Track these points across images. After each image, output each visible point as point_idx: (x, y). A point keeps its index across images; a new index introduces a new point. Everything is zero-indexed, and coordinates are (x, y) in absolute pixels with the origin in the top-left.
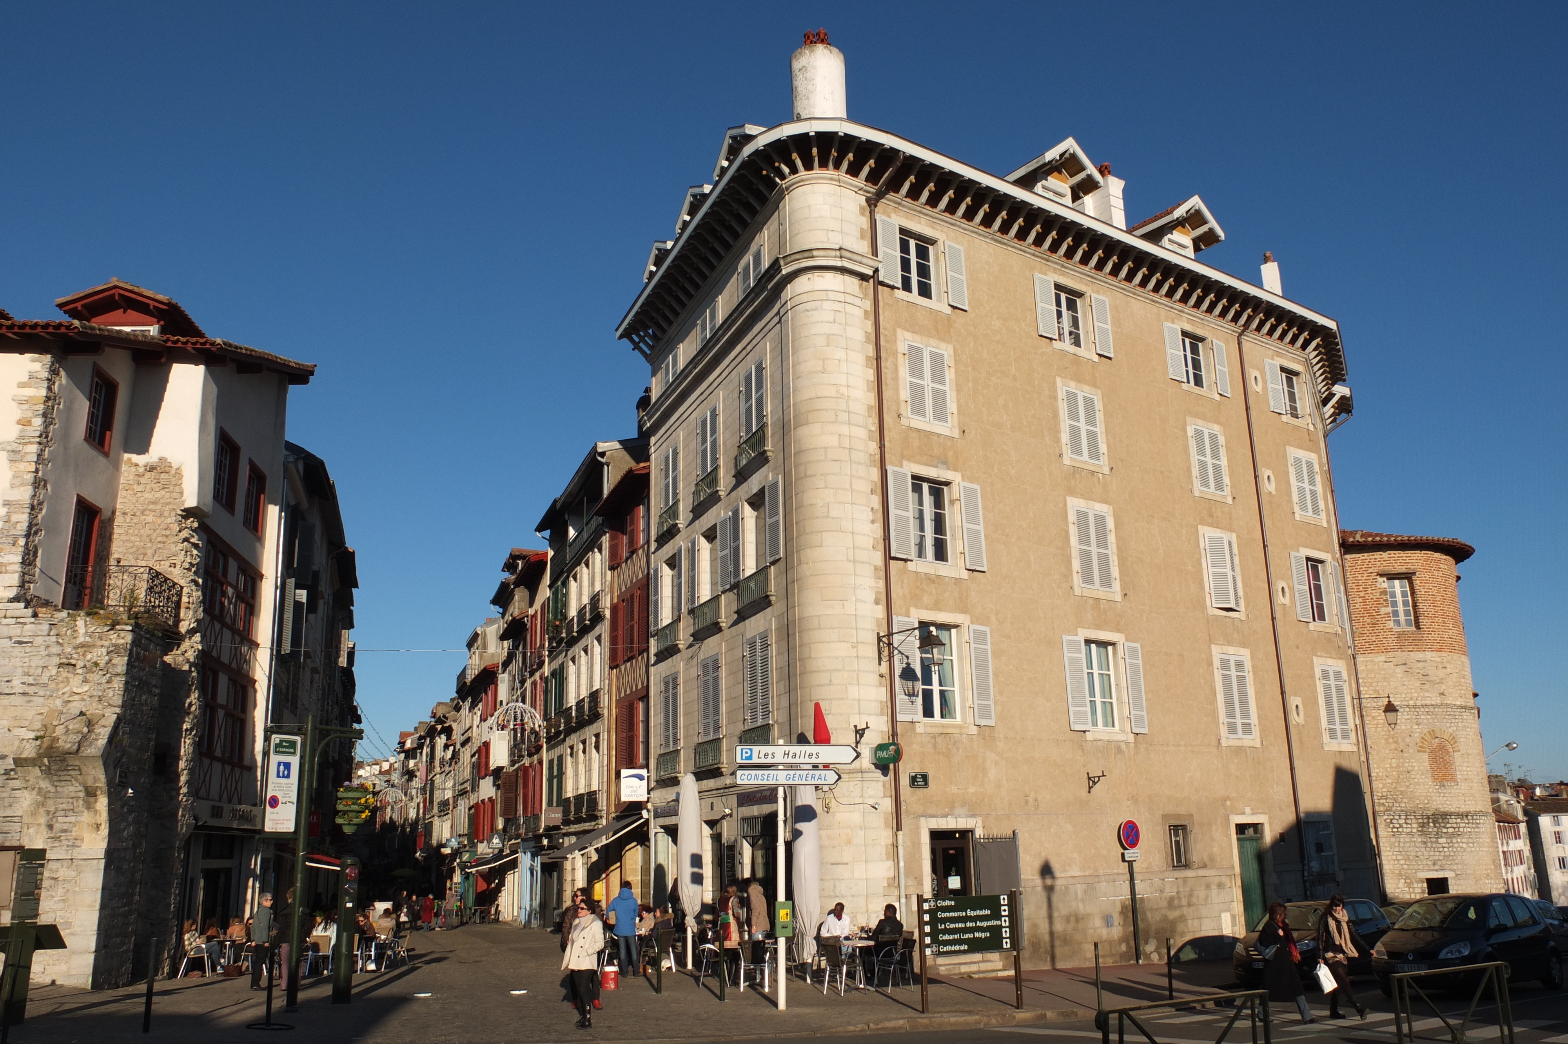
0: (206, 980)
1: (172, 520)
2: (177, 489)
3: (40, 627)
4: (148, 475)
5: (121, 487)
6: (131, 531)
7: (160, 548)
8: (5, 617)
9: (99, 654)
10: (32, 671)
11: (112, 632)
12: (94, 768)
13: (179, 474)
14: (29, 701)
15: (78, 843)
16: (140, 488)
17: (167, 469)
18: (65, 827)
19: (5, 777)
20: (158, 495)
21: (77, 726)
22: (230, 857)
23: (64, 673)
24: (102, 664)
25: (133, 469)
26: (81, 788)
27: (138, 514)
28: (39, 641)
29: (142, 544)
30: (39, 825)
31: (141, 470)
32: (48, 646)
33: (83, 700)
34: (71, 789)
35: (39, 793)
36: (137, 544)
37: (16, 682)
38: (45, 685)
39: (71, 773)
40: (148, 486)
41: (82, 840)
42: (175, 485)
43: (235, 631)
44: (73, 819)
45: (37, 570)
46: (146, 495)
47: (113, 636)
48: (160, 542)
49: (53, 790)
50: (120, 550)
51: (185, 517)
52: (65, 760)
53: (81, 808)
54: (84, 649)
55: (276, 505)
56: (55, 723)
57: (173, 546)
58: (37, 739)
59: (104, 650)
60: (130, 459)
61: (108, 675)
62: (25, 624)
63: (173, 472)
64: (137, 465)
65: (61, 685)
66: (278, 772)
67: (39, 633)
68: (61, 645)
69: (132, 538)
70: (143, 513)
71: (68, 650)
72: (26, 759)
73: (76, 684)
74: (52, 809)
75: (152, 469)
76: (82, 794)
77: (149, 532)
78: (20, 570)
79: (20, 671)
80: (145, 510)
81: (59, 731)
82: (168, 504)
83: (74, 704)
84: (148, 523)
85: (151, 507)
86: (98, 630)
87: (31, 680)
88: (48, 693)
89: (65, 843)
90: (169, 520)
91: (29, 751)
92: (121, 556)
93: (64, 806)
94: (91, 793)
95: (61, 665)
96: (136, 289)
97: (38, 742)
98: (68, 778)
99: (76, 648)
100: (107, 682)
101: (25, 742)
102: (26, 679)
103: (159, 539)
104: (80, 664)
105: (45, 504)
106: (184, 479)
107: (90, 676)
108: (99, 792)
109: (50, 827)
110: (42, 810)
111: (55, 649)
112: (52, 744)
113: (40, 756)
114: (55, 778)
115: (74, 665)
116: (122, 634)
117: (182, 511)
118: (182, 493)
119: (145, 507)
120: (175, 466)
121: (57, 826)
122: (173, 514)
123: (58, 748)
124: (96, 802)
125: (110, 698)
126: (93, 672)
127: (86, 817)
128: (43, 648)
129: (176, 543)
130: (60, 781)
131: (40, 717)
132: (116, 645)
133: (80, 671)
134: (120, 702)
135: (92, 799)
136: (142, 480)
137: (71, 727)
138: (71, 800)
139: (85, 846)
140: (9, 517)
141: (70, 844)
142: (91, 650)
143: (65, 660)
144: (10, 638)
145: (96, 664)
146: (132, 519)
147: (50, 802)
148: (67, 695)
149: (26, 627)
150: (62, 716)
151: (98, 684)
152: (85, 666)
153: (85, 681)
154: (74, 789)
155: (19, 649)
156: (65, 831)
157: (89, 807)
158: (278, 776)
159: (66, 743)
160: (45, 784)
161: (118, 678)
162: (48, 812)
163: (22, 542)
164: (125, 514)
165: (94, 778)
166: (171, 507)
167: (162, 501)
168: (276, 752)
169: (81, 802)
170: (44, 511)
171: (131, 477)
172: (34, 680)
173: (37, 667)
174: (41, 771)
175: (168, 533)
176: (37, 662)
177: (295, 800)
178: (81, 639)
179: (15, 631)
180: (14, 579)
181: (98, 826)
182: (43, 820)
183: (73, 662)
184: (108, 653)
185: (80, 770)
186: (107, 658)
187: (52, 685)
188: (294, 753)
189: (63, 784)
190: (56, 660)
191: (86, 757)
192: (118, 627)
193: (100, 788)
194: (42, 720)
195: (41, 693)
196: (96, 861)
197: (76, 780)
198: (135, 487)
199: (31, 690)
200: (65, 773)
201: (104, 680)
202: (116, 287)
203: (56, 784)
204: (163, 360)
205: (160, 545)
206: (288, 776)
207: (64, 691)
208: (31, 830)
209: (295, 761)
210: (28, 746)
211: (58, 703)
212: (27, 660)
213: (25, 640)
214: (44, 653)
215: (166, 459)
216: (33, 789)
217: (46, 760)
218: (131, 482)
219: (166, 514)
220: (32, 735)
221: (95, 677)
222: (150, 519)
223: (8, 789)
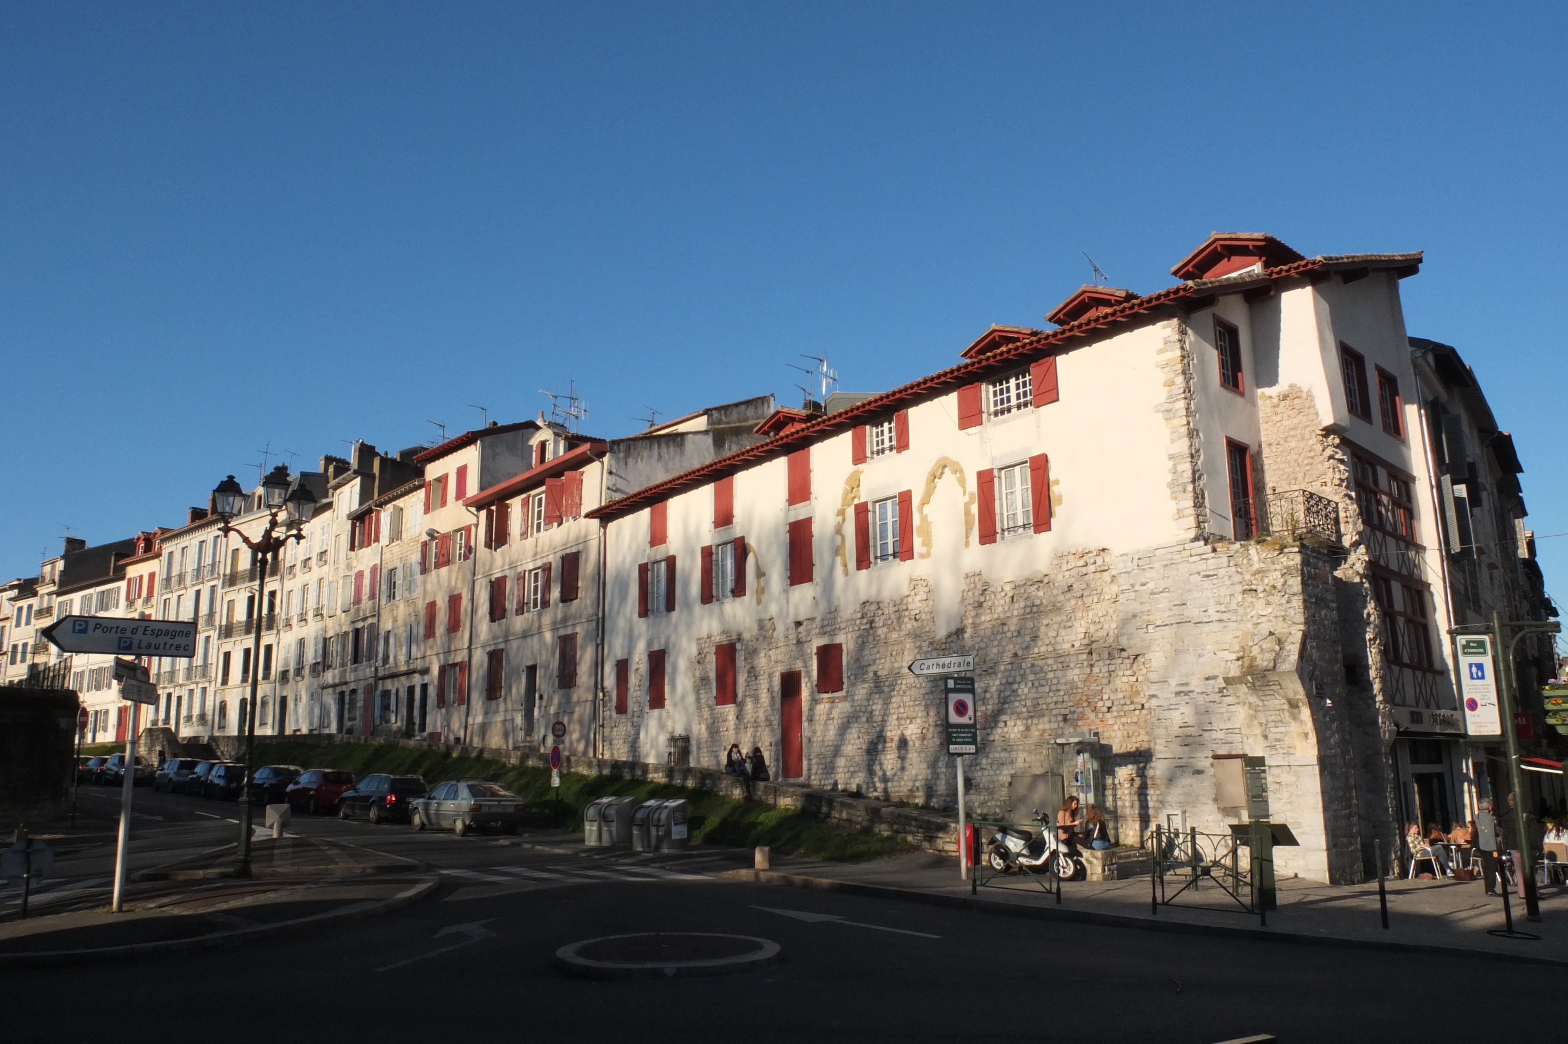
0: (1437, 883)
1: (1314, 441)
2: (1312, 411)
3: (1220, 560)
4: (1283, 404)
5: (1261, 421)
6: (1279, 460)
7: (1308, 470)
8: (1191, 556)
9: (1275, 578)
10: (1222, 600)
11: (1281, 556)
12: (1292, 682)
13: (1310, 396)
14: (1225, 627)
15: (1292, 751)
16: (1278, 418)
17: (1298, 394)
18: (1278, 736)
19: (1220, 695)
20: (1295, 421)
21: (1269, 645)
22: (1440, 761)
23: (1249, 598)
24: (1279, 585)
25: (1268, 402)
26: (1284, 701)
27: (1281, 442)
28: (1222, 572)
29: (1291, 469)
30: (1256, 735)
31: (1276, 401)
32: (1230, 576)
33: (1270, 621)
34: (1276, 702)
35: (1250, 707)
36: (1286, 470)
37: (1211, 611)
38: (1236, 611)
39: (1273, 687)
40: (1285, 415)
41: (1295, 748)
42: (1309, 408)
43: (1398, 538)
44: (1283, 729)
45: (1208, 510)
46: (1285, 423)
47: (1283, 559)
48: (1307, 465)
49: (1261, 704)
50: (1273, 479)
51: (1326, 436)
52: (1265, 676)
53: (1288, 719)
54: (1260, 575)
55: (1413, 403)
56: (1250, 644)
57: (1320, 466)
58: (1238, 659)
59: (1278, 574)
60: (1263, 394)
61: (1287, 596)
62: (1207, 559)
63: (1304, 395)
64: (1271, 397)
65: (1249, 610)
66: (1471, 674)
67: (1221, 566)
68: (1241, 573)
69: (1282, 466)
70: (1286, 441)
71: (1248, 577)
72: (1233, 678)
73: (1260, 607)
74: (1264, 721)
75: (1285, 397)
76: (1286, 707)
77: (1296, 457)
78: (1194, 512)
79: (1212, 601)
80: (1287, 437)
81: (1255, 651)
82: (1307, 426)
83: (1263, 625)
84: (1293, 449)
85: (1292, 433)
86: (1269, 556)
87: (1223, 608)
88: (1239, 618)
89: (1281, 751)
90: (1311, 442)
91: (1235, 671)
92: (1275, 485)
93: (1273, 718)
94: (1293, 705)
95: (1244, 592)
96: (1233, 236)
97: (1240, 662)
98: (1272, 692)
99: (1254, 574)
100: (1287, 602)
101: (1229, 663)
102: (1218, 608)
103: (1306, 462)
104: (1260, 589)
105: (1201, 451)
106: (1316, 400)
107: (1270, 598)
108: (1300, 704)
109: (1266, 737)
110: (1255, 722)
111: (1237, 578)
112: (1251, 663)
113: (1244, 675)
114: (1260, 693)
115: (1256, 590)
116: (1291, 556)
117: (1322, 430)
118: (1317, 414)
119: (1287, 434)
120: (1305, 389)
121: (1270, 736)
122: (1313, 435)
123: (1257, 666)
124: (1300, 712)
125: (1293, 617)
126: (1273, 595)
127: (1294, 727)
128: (1226, 579)
129: (1322, 462)
130: (1265, 695)
131: (1237, 640)
132: (1288, 568)
133: (1261, 595)
134: (1302, 620)
135: (1296, 711)
136: (1279, 410)
137: (1264, 646)
138: (1278, 713)
139: (1299, 753)
140: (1176, 468)
141: (1285, 751)
142: (1266, 574)
143: (1247, 587)
144: (1199, 573)
145: (1274, 587)
146: (1277, 448)
147: (1260, 715)
148: (1255, 618)
149: (1210, 562)
150: (1255, 637)
151: (1280, 605)
152: (1265, 590)
153: (1268, 603)
154: (1277, 702)
155: (1207, 583)
156: (1278, 740)
157: (1295, 717)
158: (1472, 678)
159: (1263, 661)
160: (1253, 699)
161: (1296, 597)
162: (1261, 724)
163: (1190, 488)
164: (1270, 445)
165: (1294, 691)
166: (1310, 429)
167: (1300, 425)
168: (1465, 653)
169: (1287, 714)
170: (1202, 457)
171: (1268, 410)
172: (1226, 607)
173: (1225, 596)
174: (1248, 687)
175: (1312, 454)
176: (1224, 591)
177: (1495, 702)
178: (1256, 566)
179: (1201, 566)
180: (1191, 522)
181: (1306, 735)
182: (1258, 731)
183: (1254, 587)
184: (1282, 575)
185: (1279, 684)
186: (1282, 580)
187: (1241, 611)
188: (1484, 653)
189: (1268, 698)
190: (1239, 588)
191: (1283, 673)
192: (1286, 550)
193: (1301, 700)
194: (1239, 642)
195: (1234, 618)
196: (1310, 767)
197: (1278, 694)
198: (1274, 418)
199: (1225, 617)
200: (1268, 688)
201: (1284, 600)
202: (1216, 240)
203: (1263, 698)
204: (1272, 293)
205: (1308, 467)
206: (1483, 677)
207: (1252, 614)
208: (1250, 740)
209: (1487, 662)
210: (1232, 666)
211: (1249, 625)
212: (1215, 591)
213: (1211, 573)
214: (1228, 583)
215: (1295, 385)
216: (1245, 704)
217: (1249, 678)
218: (1269, 414)
219: (1307, 436)
220: (1234, 656)
221: (1276, 598)
222: (1293, 444)
223: (1225, 705)
